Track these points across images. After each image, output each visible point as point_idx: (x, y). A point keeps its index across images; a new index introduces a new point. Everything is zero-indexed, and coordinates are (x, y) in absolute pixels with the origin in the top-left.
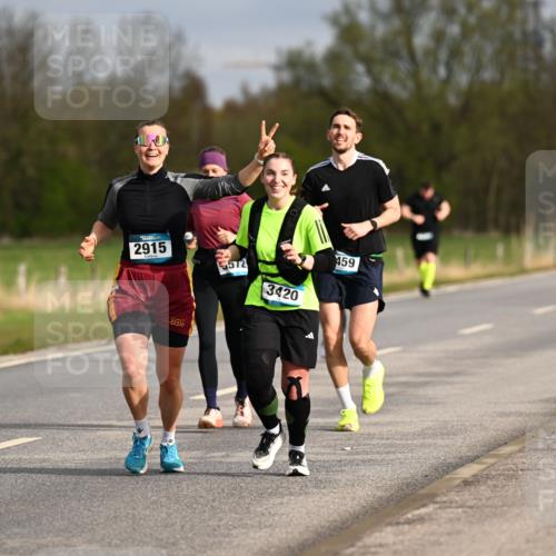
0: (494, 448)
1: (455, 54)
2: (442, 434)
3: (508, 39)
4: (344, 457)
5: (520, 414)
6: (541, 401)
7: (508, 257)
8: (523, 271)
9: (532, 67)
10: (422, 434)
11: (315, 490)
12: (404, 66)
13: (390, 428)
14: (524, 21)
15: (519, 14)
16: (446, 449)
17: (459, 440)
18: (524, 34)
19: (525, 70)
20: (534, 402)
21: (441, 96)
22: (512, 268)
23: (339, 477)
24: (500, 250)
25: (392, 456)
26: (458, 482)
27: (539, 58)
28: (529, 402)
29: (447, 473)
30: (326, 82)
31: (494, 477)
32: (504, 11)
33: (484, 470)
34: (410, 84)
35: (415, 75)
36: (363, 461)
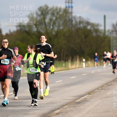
0: (63, 107)
1: (54, 23)
2: (52, 104)
3: (65, 20)
4: (31, 109)
5: (68, 99)
6: (72, 96)
7: (65, 66)
8: (69, 69)
9: (71, 26)
10: (48, 104)
11: (25, 115)
12: (43, 26)
13: (40, 102)
14: (69, 16)
15: (68, 15)
16: (53, 107)
17: (55, 105)
18: (69, 19)
19: (69, 27)
20: (71, 97)
21: (51, 32)
22: (66, 69)
23: (30, 113)
24: (64, 65)
25: (41, 108)
26: (55, 114)
27: (72, 24)
28: (70, 97)
29: (53, 112)
30: (27, 29)
31: (63, 113)
32: (65, 14)
33: (60, 111)
34: (45, 30)
35: (46, 28)
36: (35, 109)
